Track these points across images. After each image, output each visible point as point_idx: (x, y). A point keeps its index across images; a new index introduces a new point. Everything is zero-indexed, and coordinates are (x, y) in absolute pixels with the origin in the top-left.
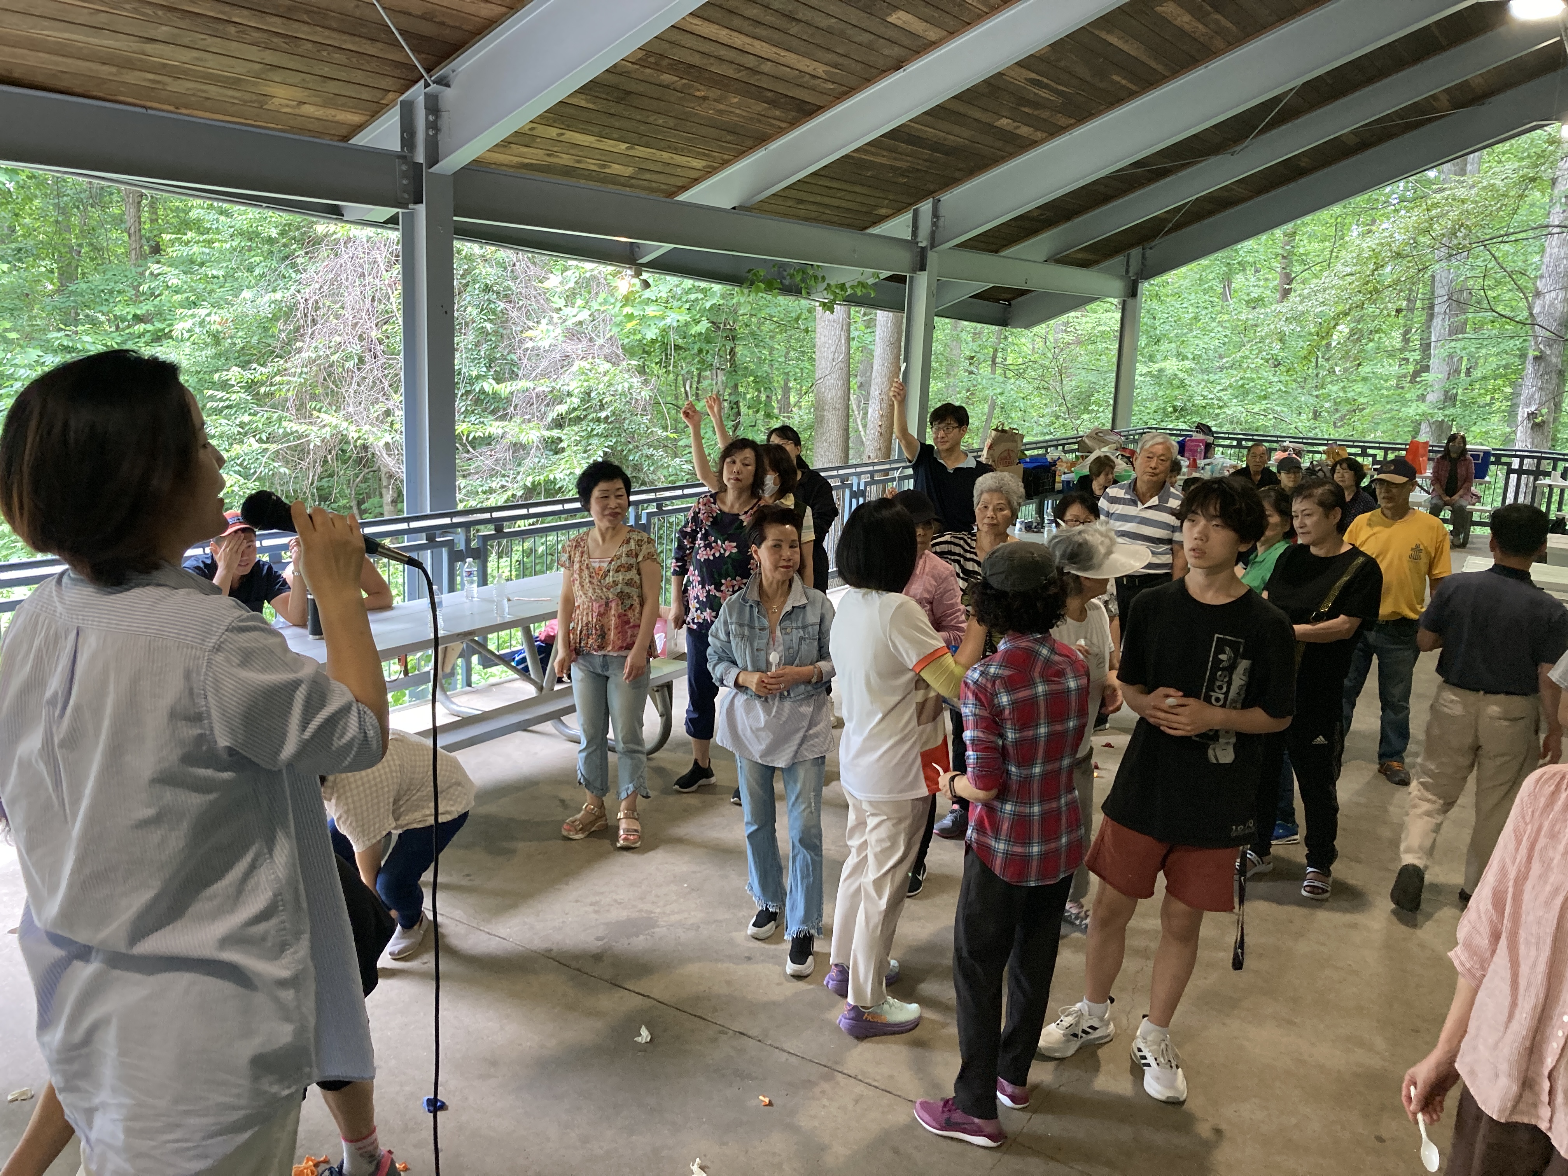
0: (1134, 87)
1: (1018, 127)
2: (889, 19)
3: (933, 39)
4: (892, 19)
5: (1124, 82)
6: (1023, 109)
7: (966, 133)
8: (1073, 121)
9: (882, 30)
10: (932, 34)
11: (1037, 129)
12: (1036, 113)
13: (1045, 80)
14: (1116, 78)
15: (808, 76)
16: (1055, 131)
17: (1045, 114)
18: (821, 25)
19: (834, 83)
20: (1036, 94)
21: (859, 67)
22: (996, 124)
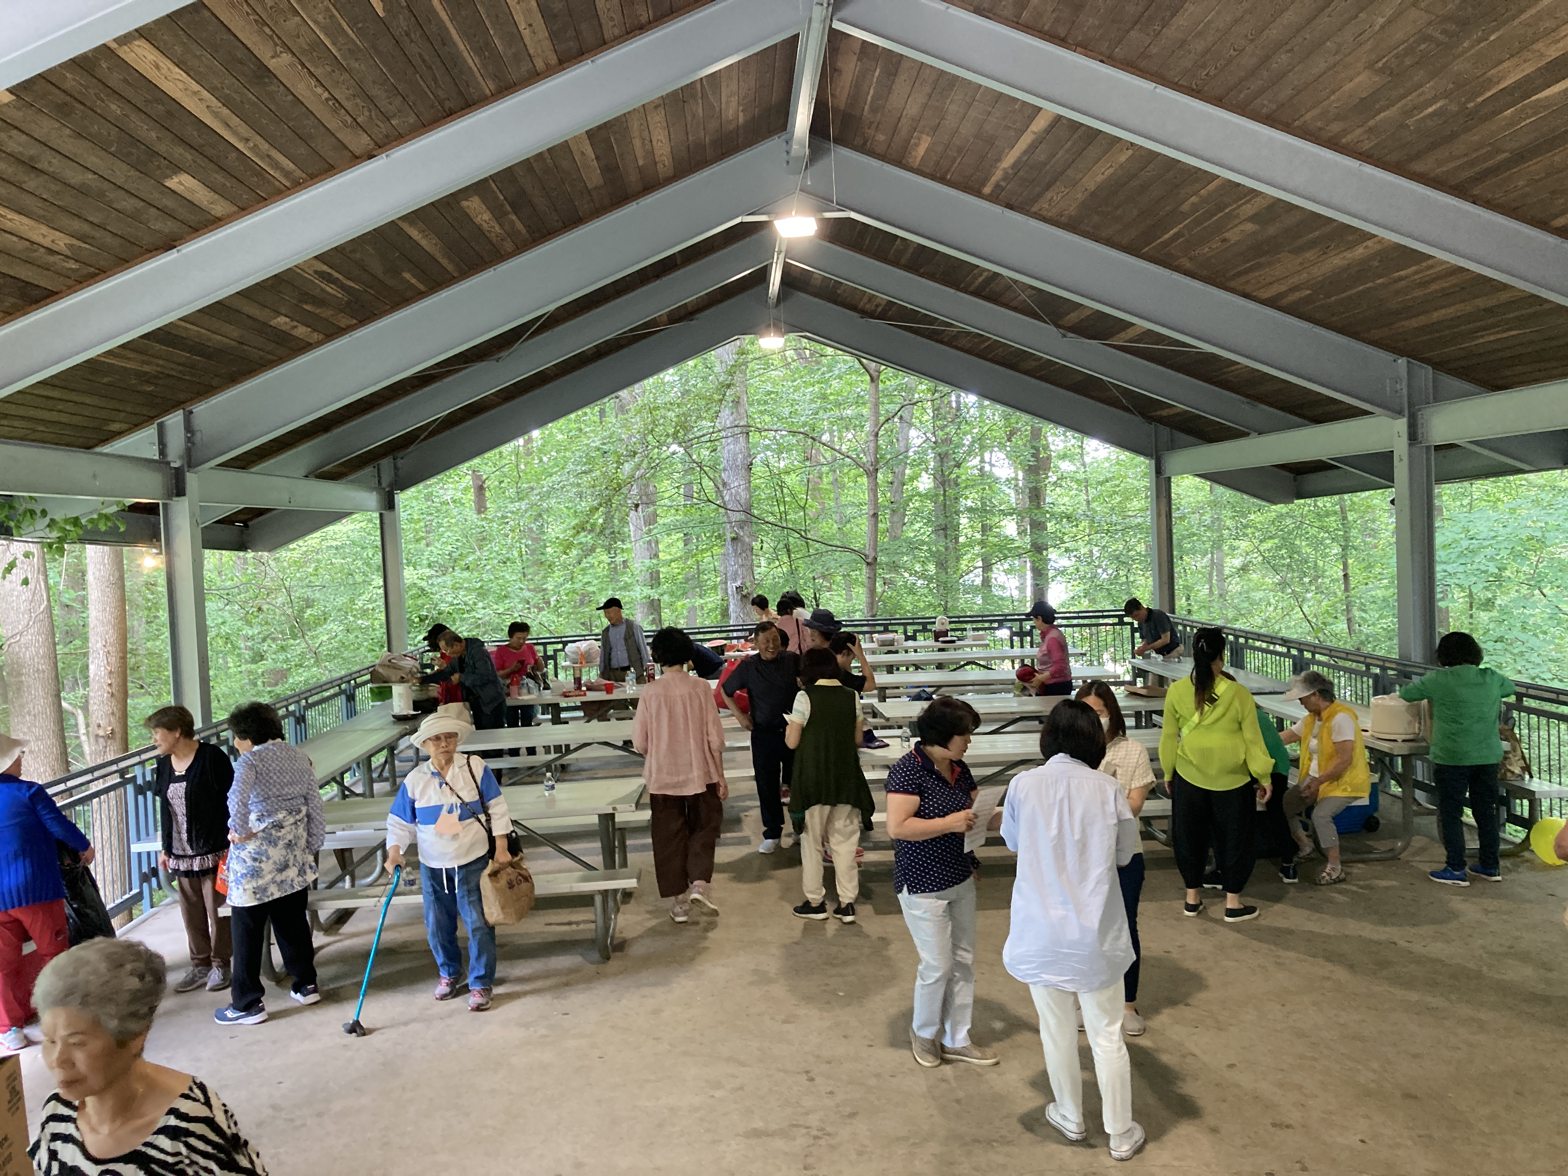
0: (422, 287)
1: (296, 327)
2: (167, 184)
3: (219, 215)
4: (172, 183)
5: (413, 281)
6: (305, 307)
7: (235, 332)
8: (355, 321)
9: (155, 196)
10: (220, 208)
11: (315, 330)
12: (318, 311)
13: (336, 275)
14: (407, 276)
15: (42, 250)
16: (333, 333)
17: (326, 313)
18: (72, 182)
19: (77, 261)
20: (323, 290)
21: (116, 242)
22: (273, 323)
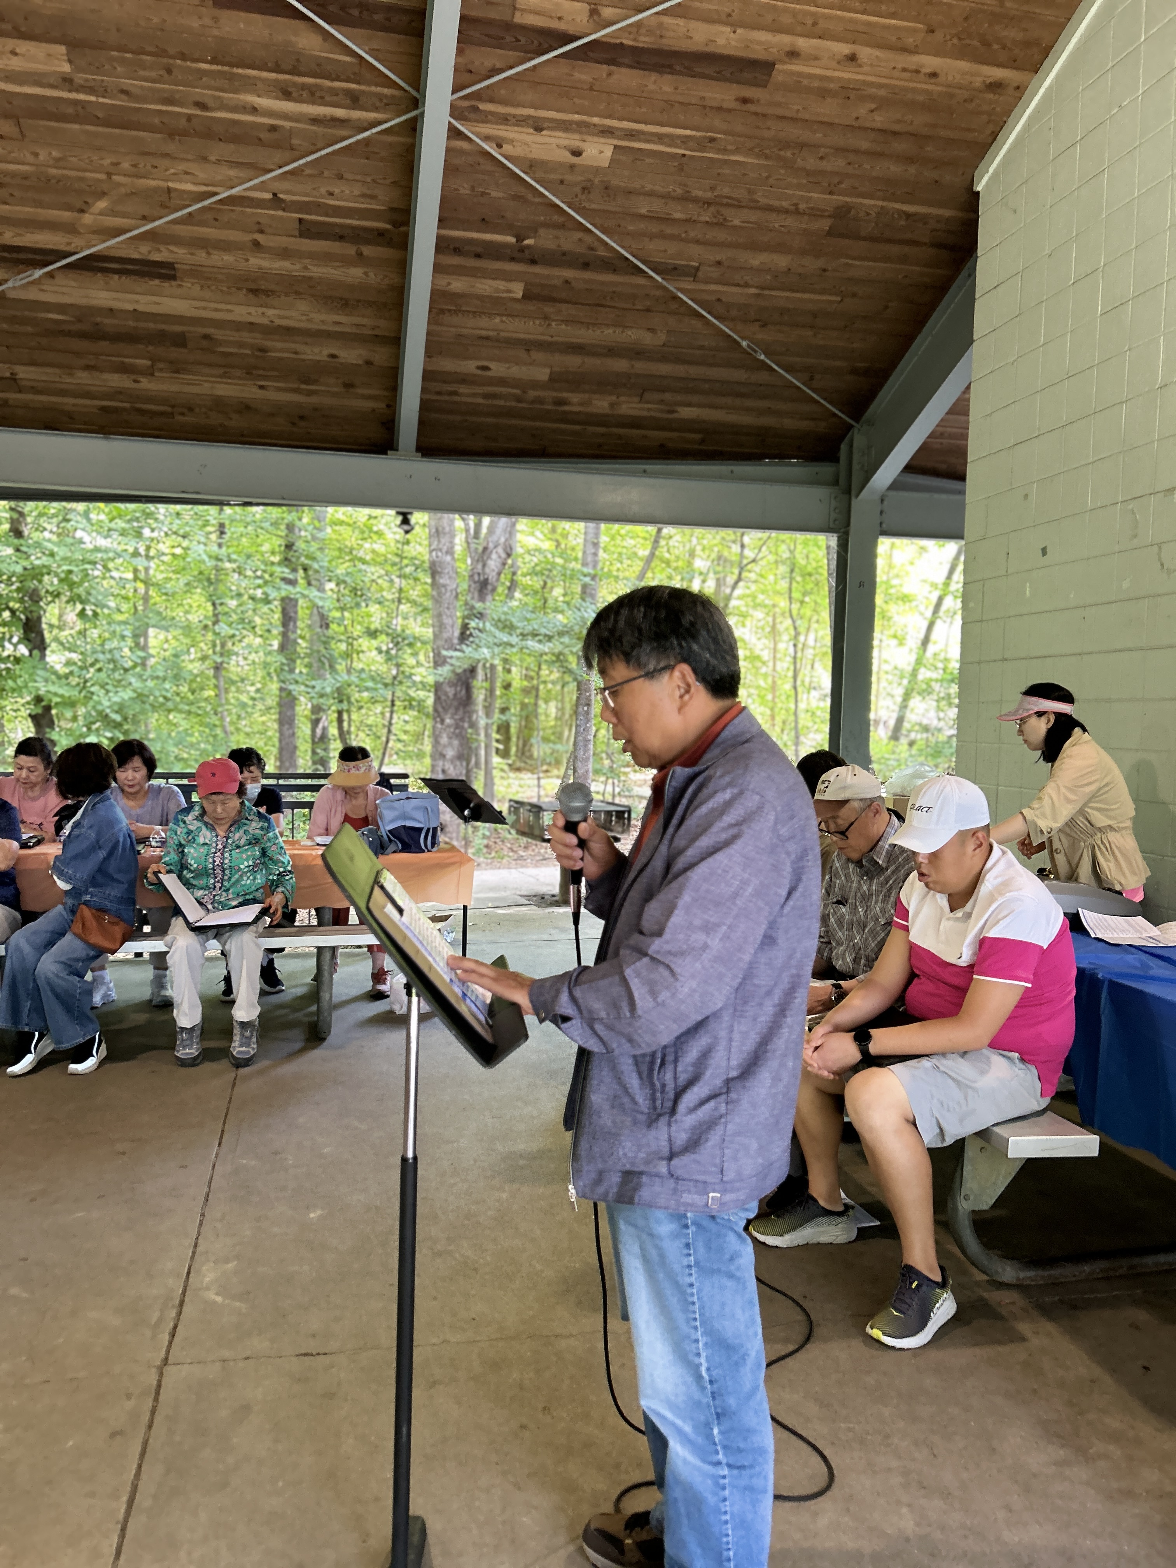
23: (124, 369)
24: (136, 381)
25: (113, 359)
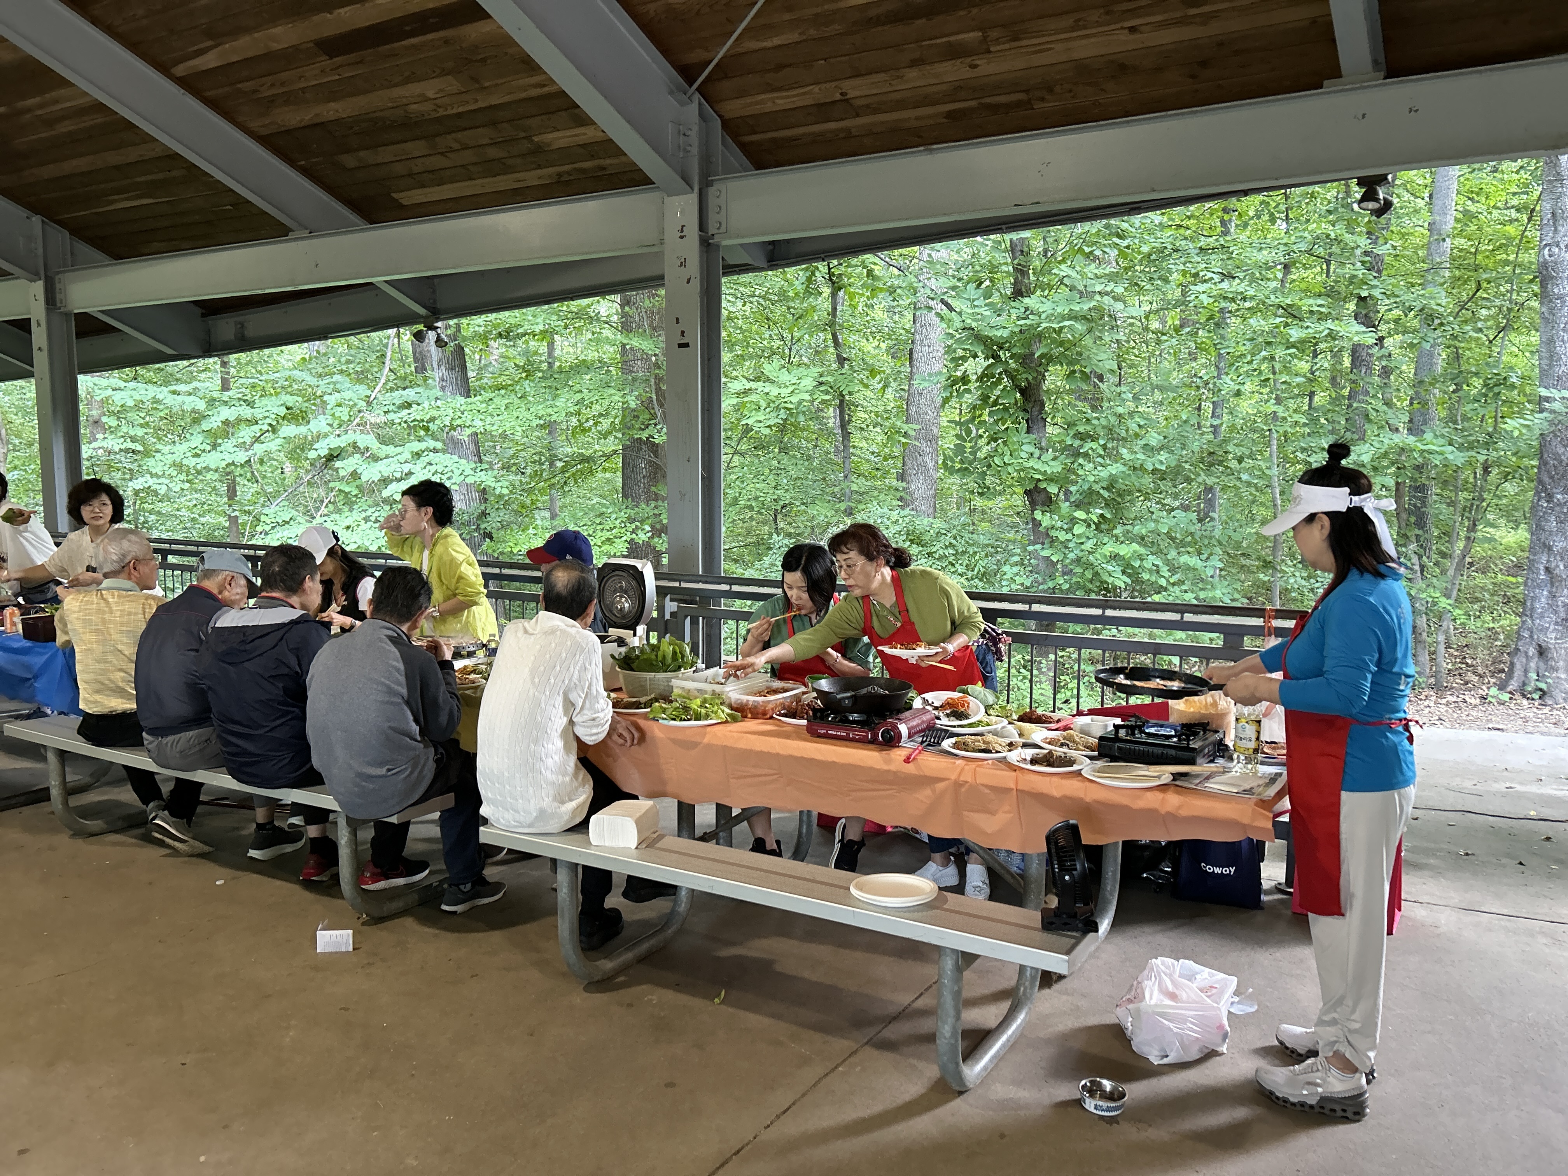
23: (955, 52)
24: (973, 66)
25: (938, 41)
